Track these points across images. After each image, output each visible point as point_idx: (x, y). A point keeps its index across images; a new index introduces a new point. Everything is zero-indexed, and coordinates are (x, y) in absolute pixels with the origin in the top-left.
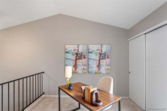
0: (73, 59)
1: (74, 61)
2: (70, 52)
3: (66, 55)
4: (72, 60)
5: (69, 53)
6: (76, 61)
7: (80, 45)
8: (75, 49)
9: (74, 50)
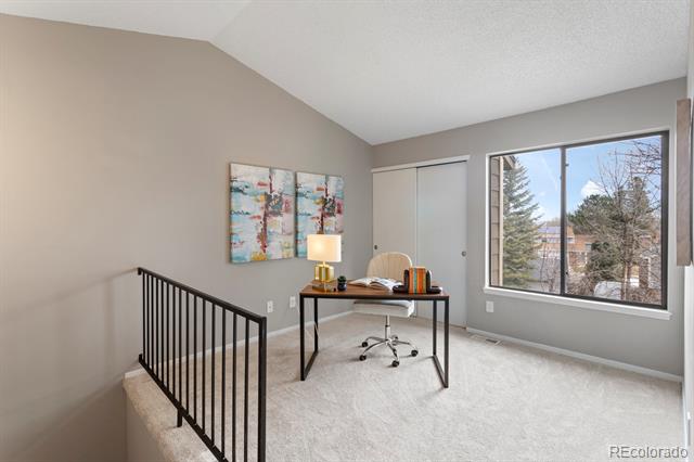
0: (256, 214)
1: (258, 221)
2: (246, 190)
3: (233, 200)
4: (255, 217)
5: (246, 194)
6: (265, 220)
7: (277, 171)
8: (262, 181)
9: (259, 184)
